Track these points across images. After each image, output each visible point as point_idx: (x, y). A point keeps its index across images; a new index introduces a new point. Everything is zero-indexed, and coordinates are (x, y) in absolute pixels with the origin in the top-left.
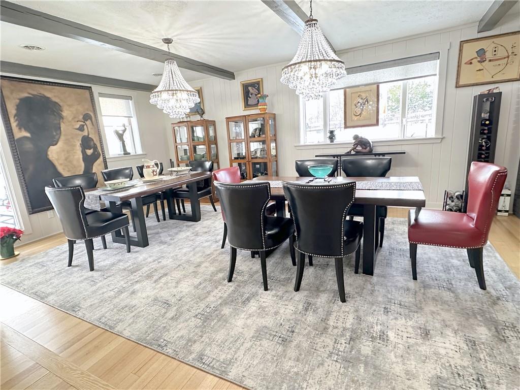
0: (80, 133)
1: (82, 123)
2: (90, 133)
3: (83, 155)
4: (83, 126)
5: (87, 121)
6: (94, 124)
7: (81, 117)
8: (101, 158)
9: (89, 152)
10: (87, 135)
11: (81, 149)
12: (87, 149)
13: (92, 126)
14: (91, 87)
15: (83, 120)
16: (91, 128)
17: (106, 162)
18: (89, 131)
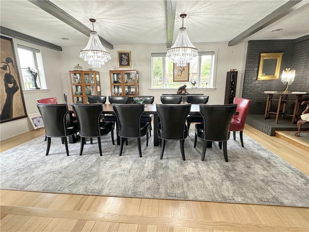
0: (4, 71)
1: (6, 64)
2: (11, 72)
3: (6, 87)
4: (6, 66)
5: (9, 63)
6: (14, 66)
7: (4, 60)
8: (19, 91)
9: (11, 86)
10: (9, 73)
11: (4, 83)
12: (9, 83)
13: (12, 67)
14: (12, 39)
15: (6, 62)
16: (12, 69)
17: (23, 93)
18: (10, 70)
